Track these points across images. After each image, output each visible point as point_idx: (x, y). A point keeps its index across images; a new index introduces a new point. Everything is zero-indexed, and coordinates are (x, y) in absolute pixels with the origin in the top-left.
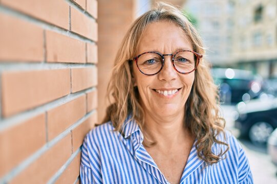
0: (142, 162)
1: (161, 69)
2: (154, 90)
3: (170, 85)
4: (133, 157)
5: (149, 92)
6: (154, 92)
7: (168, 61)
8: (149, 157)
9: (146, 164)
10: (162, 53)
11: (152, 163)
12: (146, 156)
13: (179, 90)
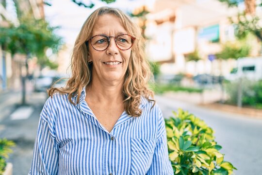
0: (85, 114)
1: (108, 47)
2: (104, 63)
3: (114, 58)
4: (79, 110)
5: (101, 64)
6: (104, 64)
7: (112, 41)
8: (89, 110)
9: (88, 115)
10: (108, 36)
11: (91, 113)
12: (87, 109)
13: (120, 63)
